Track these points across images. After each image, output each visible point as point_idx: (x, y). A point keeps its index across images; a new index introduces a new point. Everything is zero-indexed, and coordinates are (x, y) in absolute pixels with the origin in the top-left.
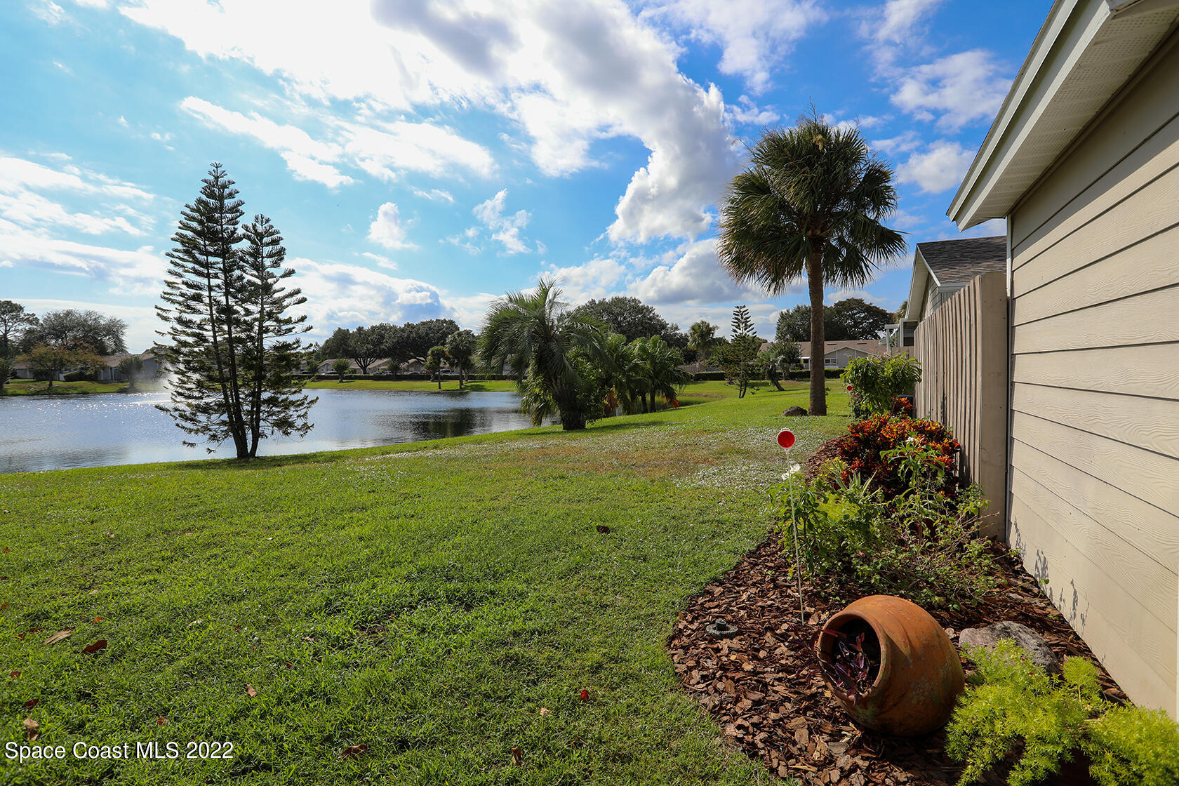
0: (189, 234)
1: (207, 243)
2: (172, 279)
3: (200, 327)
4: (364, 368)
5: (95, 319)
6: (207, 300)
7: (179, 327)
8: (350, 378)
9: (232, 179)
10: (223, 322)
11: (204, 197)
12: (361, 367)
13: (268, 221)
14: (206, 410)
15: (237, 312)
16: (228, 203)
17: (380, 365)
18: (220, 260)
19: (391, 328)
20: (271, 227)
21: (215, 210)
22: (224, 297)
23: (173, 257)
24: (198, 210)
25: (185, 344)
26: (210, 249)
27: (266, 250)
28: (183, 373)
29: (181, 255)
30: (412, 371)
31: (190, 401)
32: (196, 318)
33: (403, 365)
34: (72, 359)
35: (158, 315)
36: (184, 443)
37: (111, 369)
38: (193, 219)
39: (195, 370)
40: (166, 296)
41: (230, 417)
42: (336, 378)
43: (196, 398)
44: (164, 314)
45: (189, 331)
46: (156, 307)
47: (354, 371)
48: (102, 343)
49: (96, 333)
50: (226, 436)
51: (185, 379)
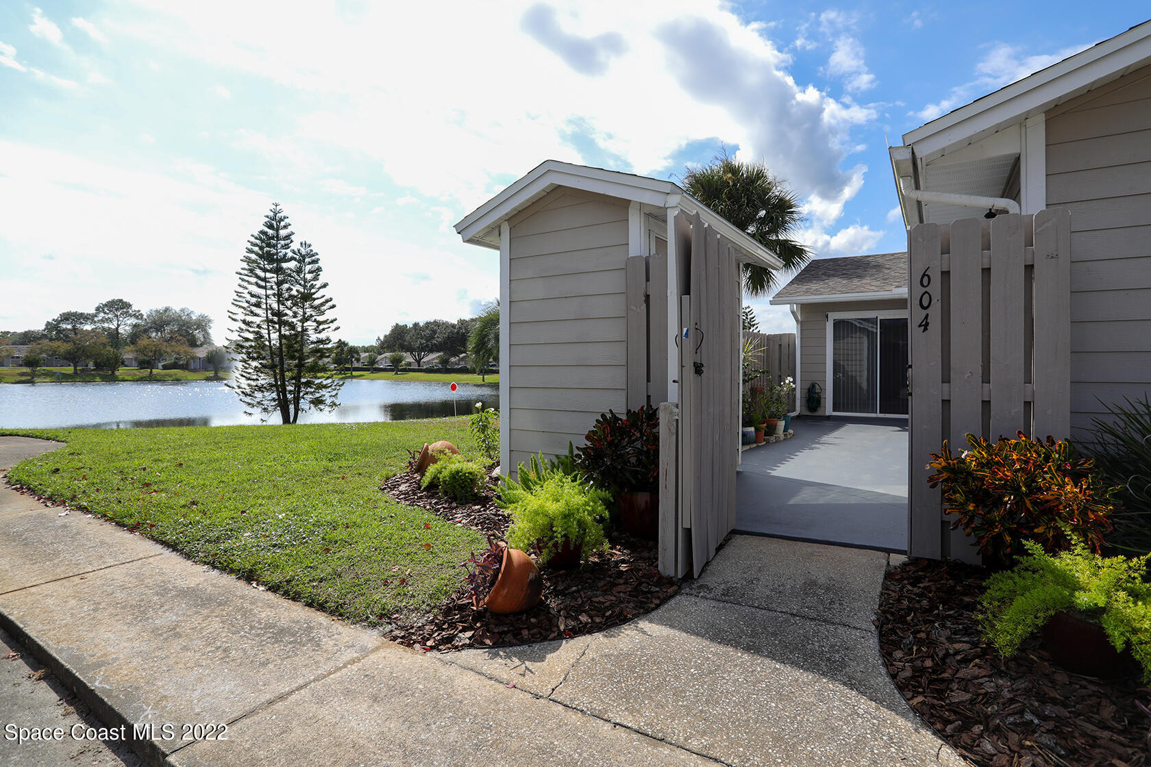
0: (253, 257)
1: (266, 263)
2: (241, 290)
3: (259, 326)
4: (418, 362)
5: (188, 315)
6: (264, 306)
7: (244, 327)
8: (405, 370)
9: (286, 215)
10: (275, 323)
11: (266, 229)
12: (416, 360)
13: (310, 246)
14: (260, 389)
15: (286, 315)
16: (283, 233)
17: (433, 359)
18: (275, 276)
19: (443, 324)
20: (311, 251)
21: (272, 238)
22: (277, 304)
23: (241, 274)
24: (260, 239)
25: (247, 340)
26: (268, 267)
27: (308, 268)
28: (245, 361)
29: (246, 272)
30: (462, 364)
31: (249, 382)
32: (257, 320)
33: (453, 360)
34: (169, 350)
35: (230, 317)
36: (246, 412)
37: (200, 359)
38: (256, 245)
39: (254, 359)
40: (235, 303)
41: (278, 395)
42: (392, 370)
43: (253, 380)
44: (234, 317)
45: (251, 329)
46: (228, 311)
47: (409, 364)
48: (194, 336)
49: (188, 327)
50: (275, 410)
51: (247, 366)
